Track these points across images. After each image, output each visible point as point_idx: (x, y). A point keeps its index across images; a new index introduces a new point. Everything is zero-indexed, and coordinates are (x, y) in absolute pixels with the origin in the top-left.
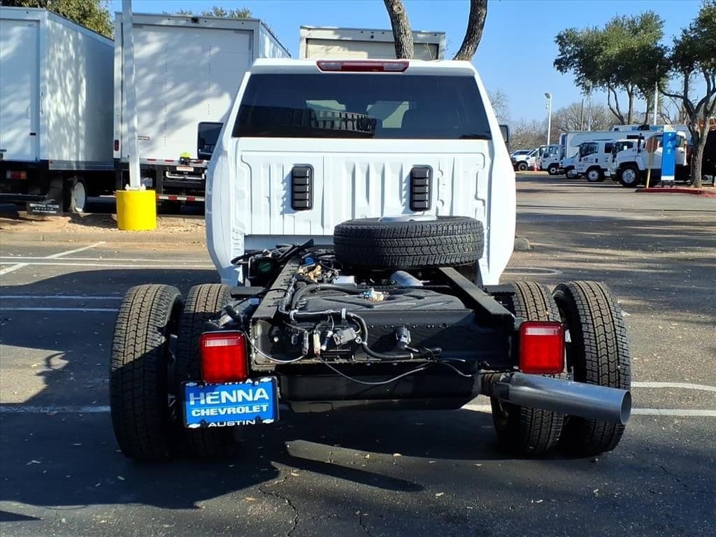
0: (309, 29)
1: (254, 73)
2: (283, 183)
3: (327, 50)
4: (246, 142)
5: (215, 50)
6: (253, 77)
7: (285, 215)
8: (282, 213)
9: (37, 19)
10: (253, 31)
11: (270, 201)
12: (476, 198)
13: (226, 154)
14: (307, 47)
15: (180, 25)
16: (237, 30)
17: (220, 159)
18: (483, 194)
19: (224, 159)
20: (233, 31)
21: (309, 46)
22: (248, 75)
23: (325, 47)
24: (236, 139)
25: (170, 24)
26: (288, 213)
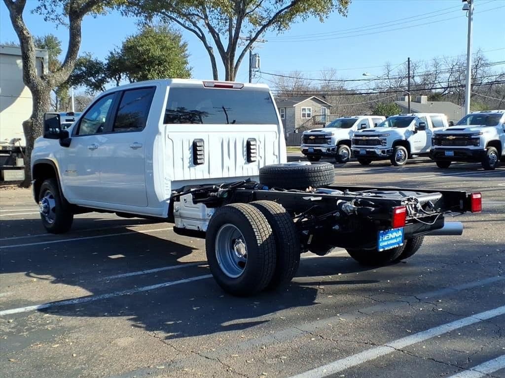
1: (171, 87)
2: (189, 150)
4: (170, 126)
6: (171, 89)
7: (191, 168)
8: (189, 167)
11: (183, 160)
12: (274, 154)
13: (160, 134)
17: (157, 137)
18: (277, 153)
19: (159, 136)
22: (168, 88)
24: (165, 125)
26: (192, 167)
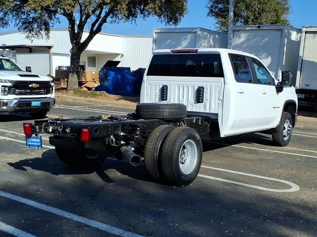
0: (307, 27)
2: (159, 91)
3: (314, 36)
5: (266, 39)
8: (159, 101)
9: (196, 31)
10: (282, 29)
11: (155, 97)
12: (219, 99)
14: (305, 35)
15: (253, 29)
16: (276, 30)
18: (221, 98)
20: (274, 31)
21: (306, 35)
23: (313, 35)
24: (147, 76)
25: (250, 29)
